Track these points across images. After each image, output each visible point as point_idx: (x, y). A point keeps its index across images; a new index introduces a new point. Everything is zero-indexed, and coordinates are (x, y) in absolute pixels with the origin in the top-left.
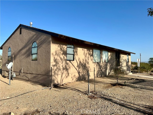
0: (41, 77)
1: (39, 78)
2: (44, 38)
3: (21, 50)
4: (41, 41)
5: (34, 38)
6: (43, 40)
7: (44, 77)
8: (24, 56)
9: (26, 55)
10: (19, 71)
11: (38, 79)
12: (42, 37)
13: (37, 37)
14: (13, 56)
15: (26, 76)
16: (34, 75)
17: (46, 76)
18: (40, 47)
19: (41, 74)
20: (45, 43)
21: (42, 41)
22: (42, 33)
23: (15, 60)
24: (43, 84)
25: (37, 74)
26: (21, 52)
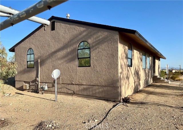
0: (98, 89)
1: (95, 90)
2: (103, 36)
3: (55, 52)
4: (97, 39)
5: (82, 36)
6: (102, 39)
7: (105, 89)
8: (62, 61)
9: (66, 59)
10: (53, 82)
11: (92, 91)
12: (99, 34)
13: (89, 35)
14: (39, 61)
15: (66, 88)
16: (85, 86)
17: (108, 88)
18: (96, 49)
19: (99, 84)
20: (106, 43)
21: (99, 40)
22: (99, 29)
23: (43, 67)
24: (104, 99)
25: (90, 85)
26: (56, 55)
